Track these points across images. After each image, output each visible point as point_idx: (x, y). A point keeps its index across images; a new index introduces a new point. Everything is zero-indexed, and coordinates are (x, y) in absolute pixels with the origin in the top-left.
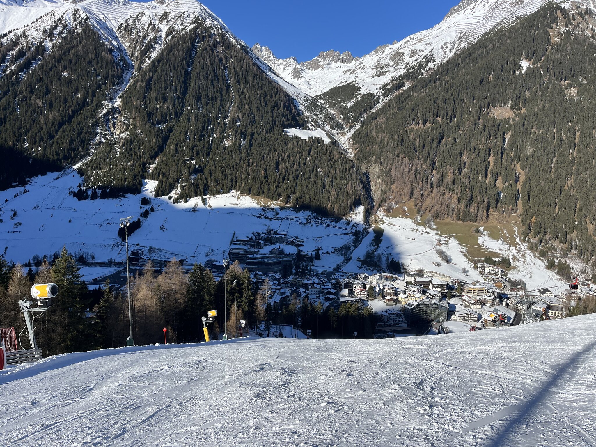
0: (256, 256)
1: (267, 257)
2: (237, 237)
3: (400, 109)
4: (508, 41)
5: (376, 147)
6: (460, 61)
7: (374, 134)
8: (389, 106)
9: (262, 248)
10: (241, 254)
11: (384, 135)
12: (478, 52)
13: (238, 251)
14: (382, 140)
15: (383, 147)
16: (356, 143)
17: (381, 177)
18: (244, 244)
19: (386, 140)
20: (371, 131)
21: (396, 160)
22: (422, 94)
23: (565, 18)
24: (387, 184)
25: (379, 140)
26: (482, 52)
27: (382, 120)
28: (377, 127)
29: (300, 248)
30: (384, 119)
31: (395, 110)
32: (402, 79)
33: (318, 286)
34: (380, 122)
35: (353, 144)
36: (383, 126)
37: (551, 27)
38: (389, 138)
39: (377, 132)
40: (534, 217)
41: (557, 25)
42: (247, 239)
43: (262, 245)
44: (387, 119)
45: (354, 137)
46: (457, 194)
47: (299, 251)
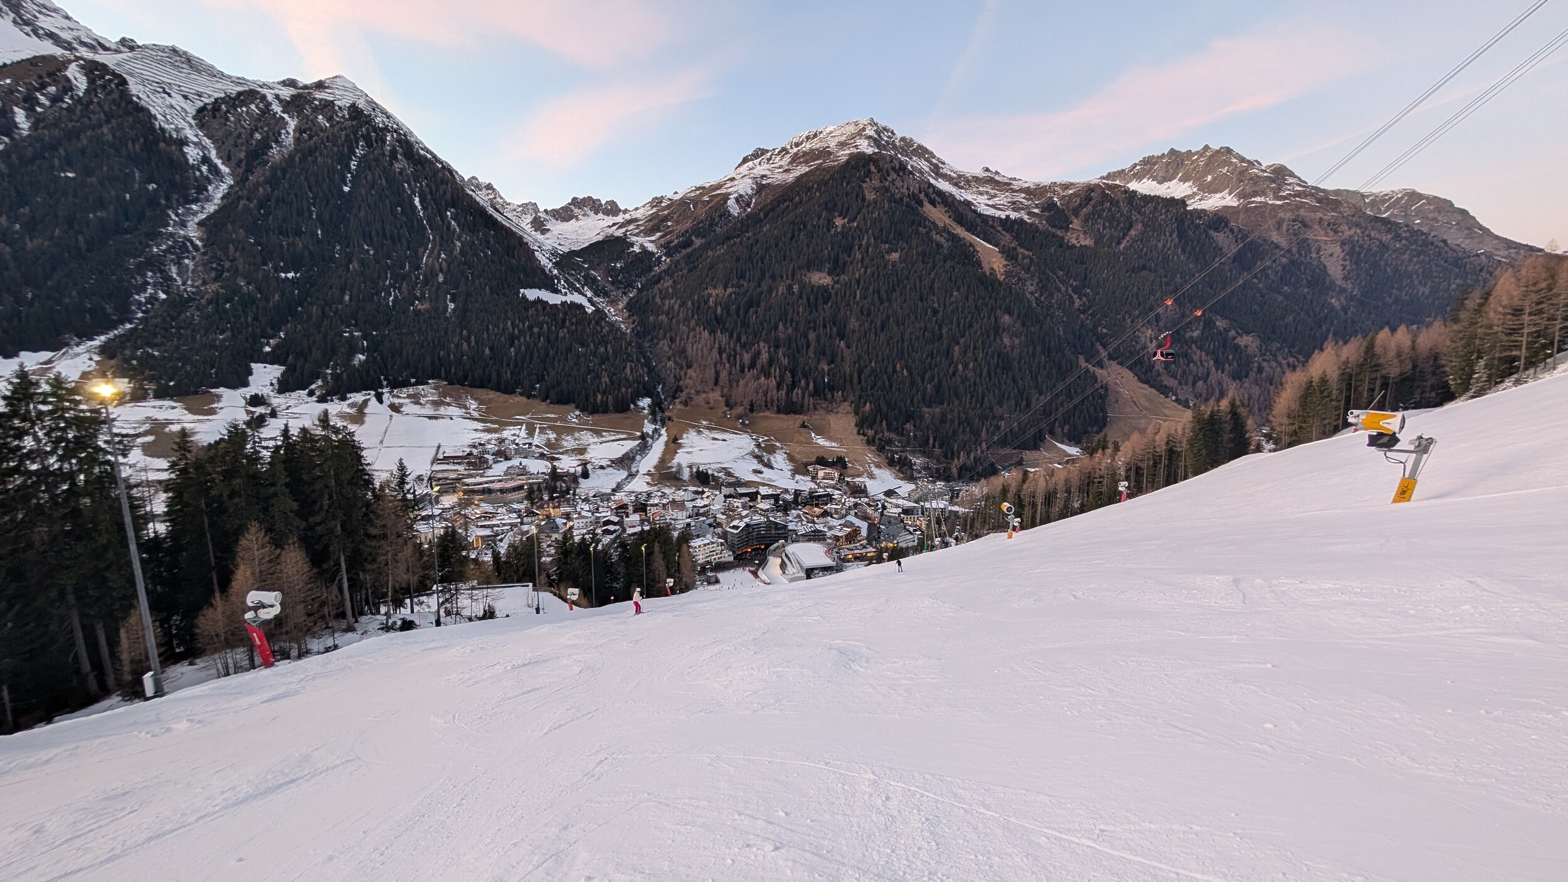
0: (479, 479)
1: (500, 481)
2: (444, 453)
3: (690, 271)
4: (818, 194)
5: (663, 318)
6: (762, 215)
7: (658, 300)
8: (676, 267)
9: (490, 468)
10: (453, 479)
11: (673, 301)
12: (783, 206)
13: (446, 475)
14: (671, 308)
15: (673, 318)
16: (633, 315)
17: (673, 359)
18: (457, 463)
19: (676, 307)
20: (654, 298)
21: (692, 334)
22: (718, 252)
23: (878, 172)
24: (682, 368)
25: (666, 307)
26: (788, 207)
27: (668, 283)
28: (661, 292)
29: (555, 463)
30: (671, 282)
31: (685, 271)
32: (690, 236)
33: (590, 514)
34: (665, 285)
35: (629, 316)
36: (670, 290)
37: (865, 182)
38: (680, 306)
39: (663, 299)
40: (868, 404)
41: (871, 180)
42: (461, 454)
43: (490, 462)
44: (674, 282)
45: (630, 307)
46: (775, 377)
47: (554, 468)
